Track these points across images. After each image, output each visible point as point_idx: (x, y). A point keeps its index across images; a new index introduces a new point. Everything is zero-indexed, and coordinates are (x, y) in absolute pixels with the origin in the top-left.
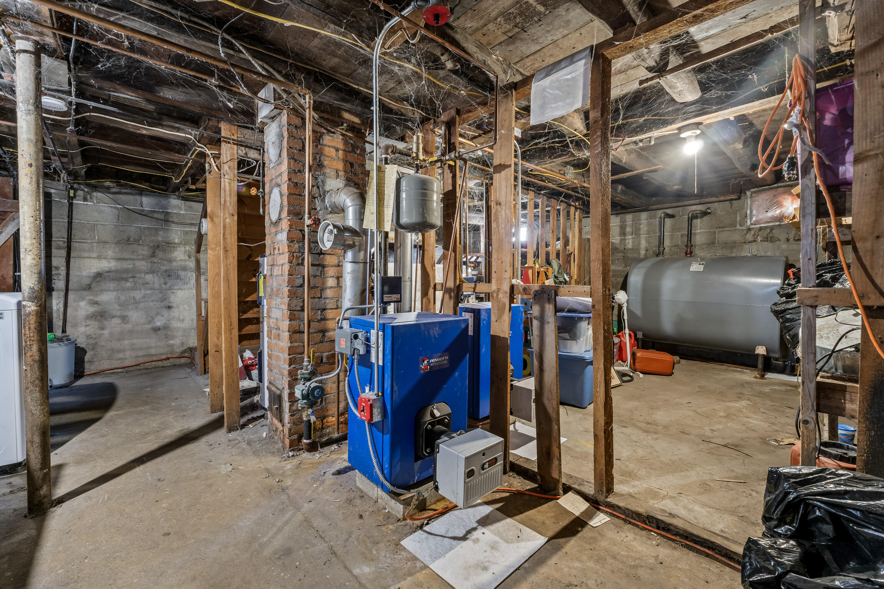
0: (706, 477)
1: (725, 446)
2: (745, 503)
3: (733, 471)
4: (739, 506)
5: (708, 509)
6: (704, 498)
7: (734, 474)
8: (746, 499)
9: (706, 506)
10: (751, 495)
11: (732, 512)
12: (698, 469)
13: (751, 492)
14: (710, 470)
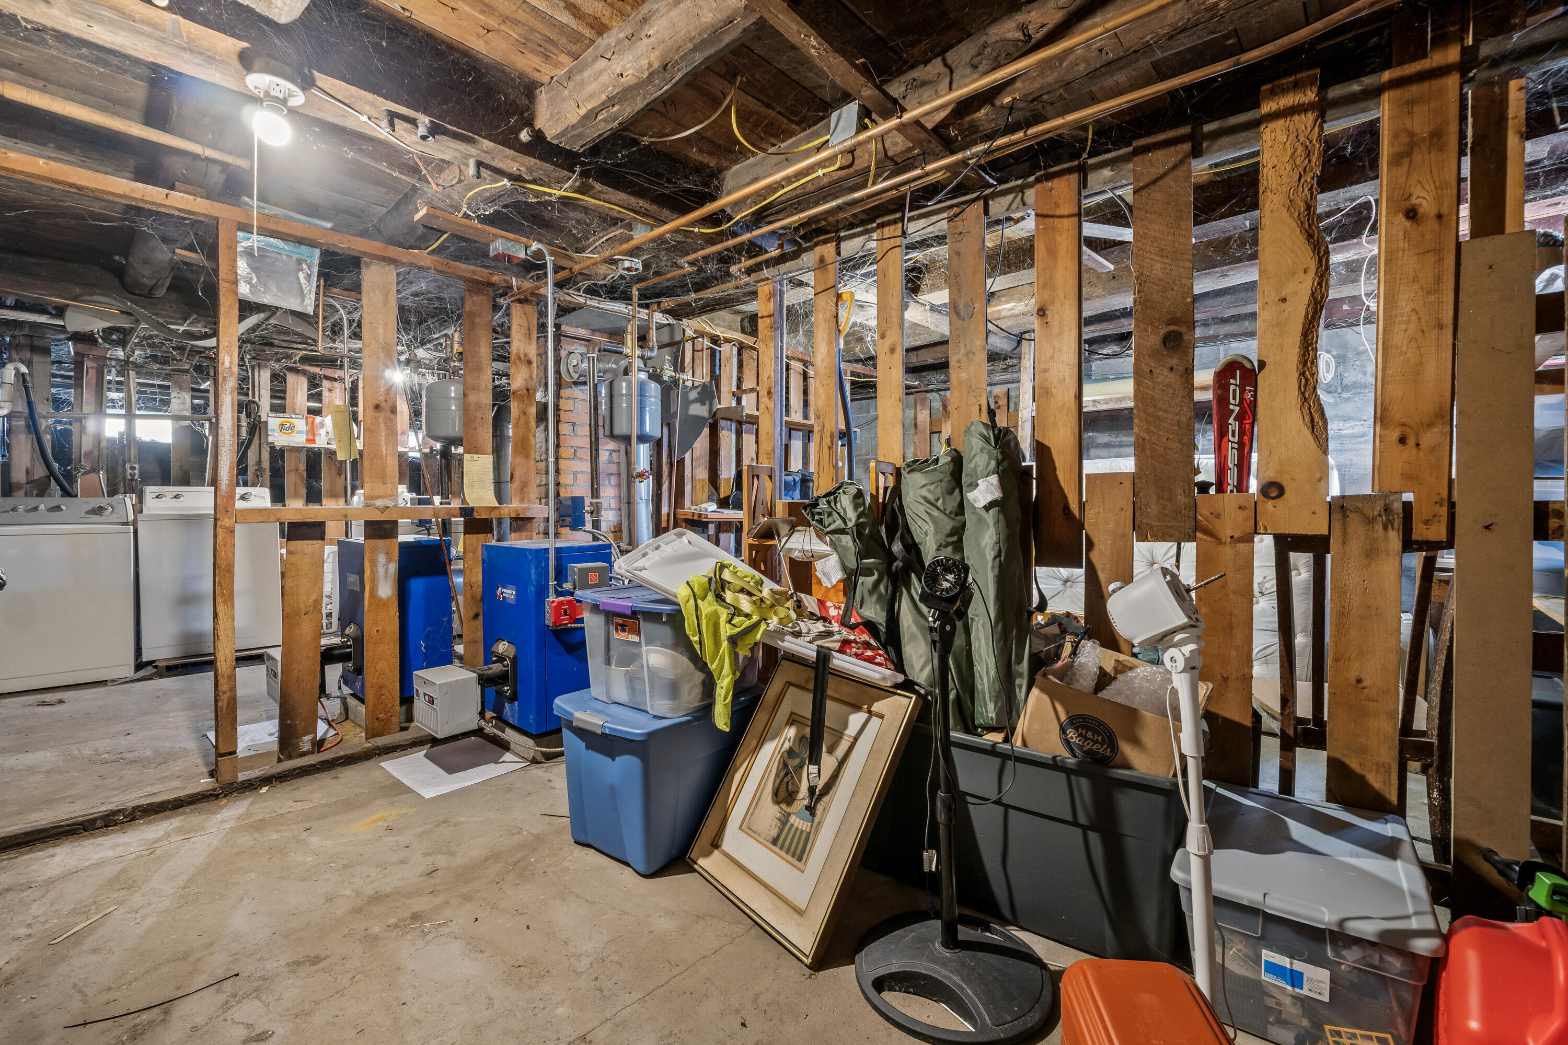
0: (137, 899)
1: (166, 1005)
2: (34, 906)
3: (95, 951)
4: (43, 897)
5: (91, 862)
6: (110, 871)
7: (89, 944)
8: (36, 914)
9: (98, 864)
10: (29, 926)
11: (50, 882)
12: (167, 904)
13: (30, 931)
14: (144, 917)
